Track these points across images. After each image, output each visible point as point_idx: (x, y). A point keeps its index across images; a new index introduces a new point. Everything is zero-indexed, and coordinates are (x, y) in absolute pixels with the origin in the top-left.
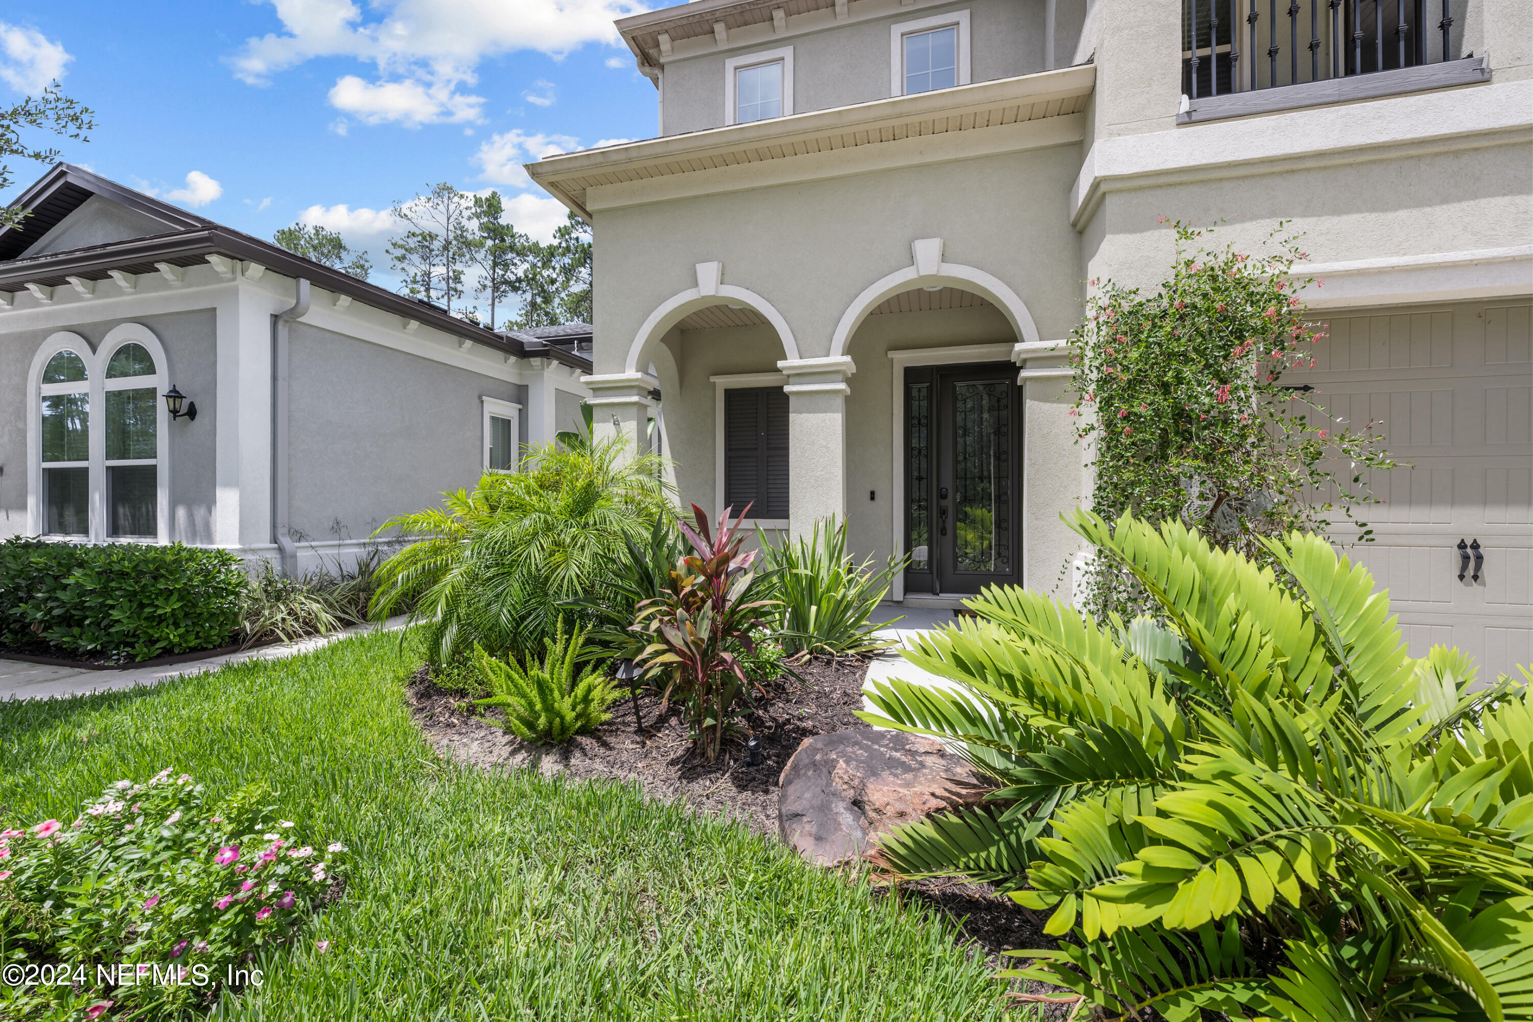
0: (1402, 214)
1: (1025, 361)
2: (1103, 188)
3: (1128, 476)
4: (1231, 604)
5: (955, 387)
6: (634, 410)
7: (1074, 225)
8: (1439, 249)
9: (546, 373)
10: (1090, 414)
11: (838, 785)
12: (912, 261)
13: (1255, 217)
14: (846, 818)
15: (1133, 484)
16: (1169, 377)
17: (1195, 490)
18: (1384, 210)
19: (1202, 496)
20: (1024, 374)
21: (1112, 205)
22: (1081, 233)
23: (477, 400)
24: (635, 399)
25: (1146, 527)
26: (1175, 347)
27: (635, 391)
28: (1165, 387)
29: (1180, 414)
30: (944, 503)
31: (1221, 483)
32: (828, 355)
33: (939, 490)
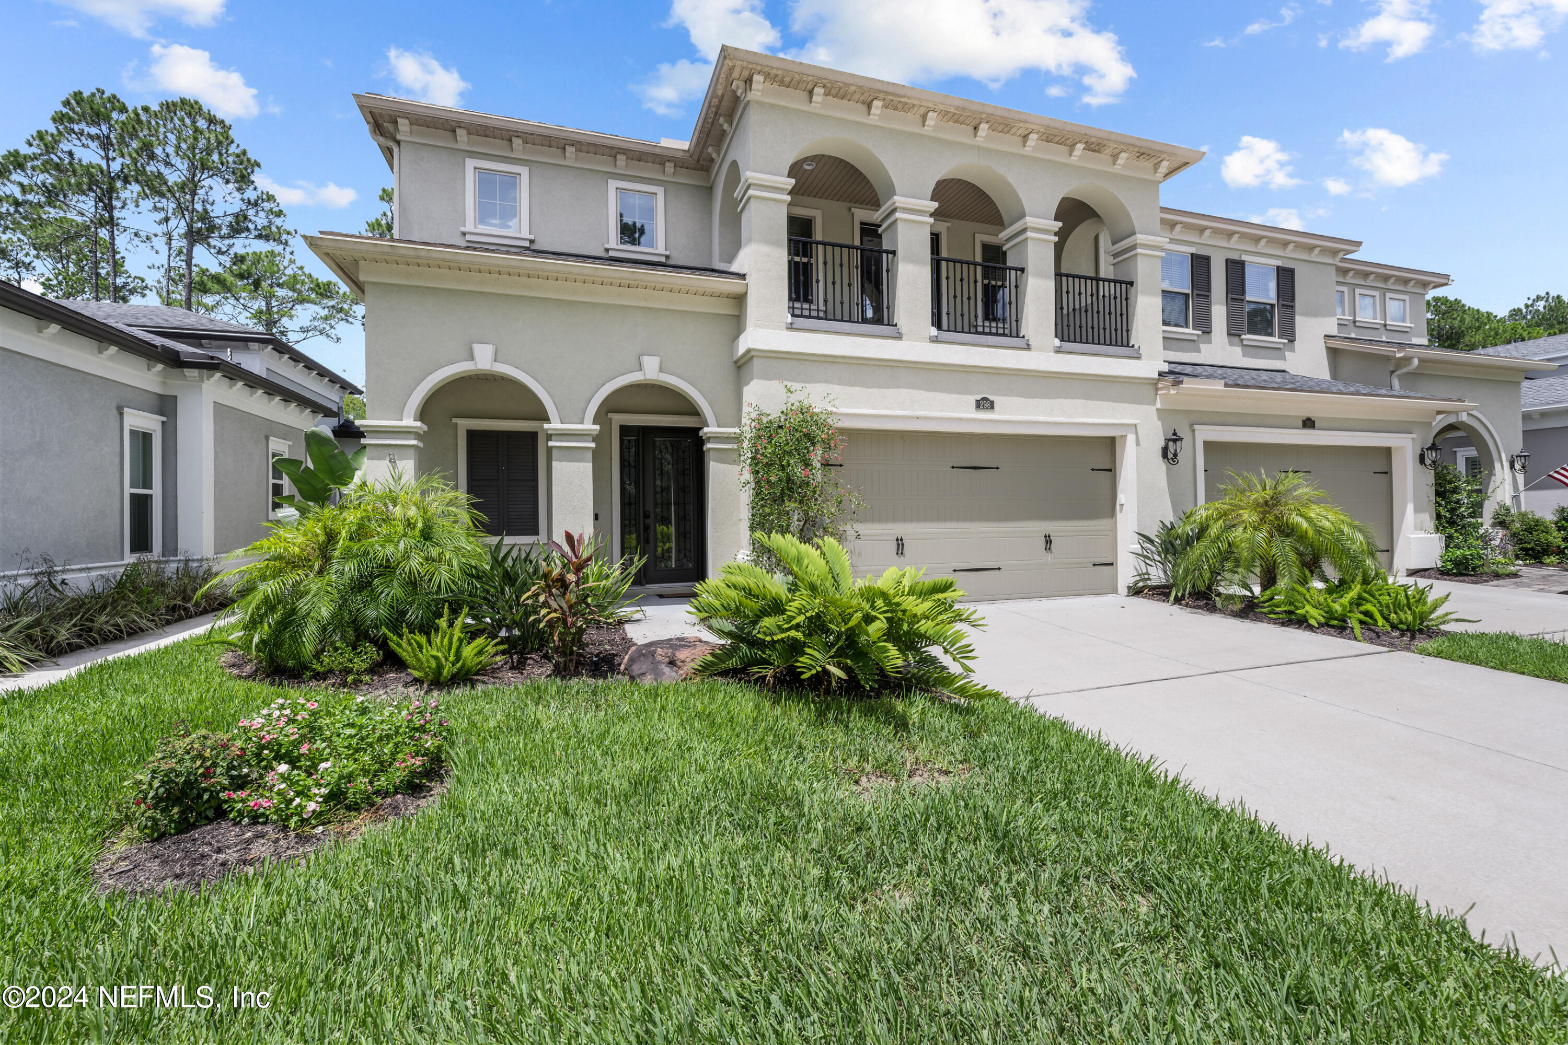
0: (874, 390)
1: (709, 438)
2: (752, 353)
3: (767, 510)
4: (806, 562)
5: (654, 442)
6: (412, 451)
7: (736, 362)
8: (886, 408)
9: (204, 385)
10: (747, 476)
11: (659, 658)
12: (640, 368)
13: (820, 382)
14: (667, 670)
15: (769, 515)
16: (784, 463)
17: (796, 517)
18: (867, 387)
19: (799, 520)
20: (709, 446)
21: (756, 363)
22: (739, 367)
23: (115, 412)
24: (414, 442)
25: (779, 536)
26: (787, 448)
27: (412, 436)
28: (783, 468)
29: (789, 480)
30: (647, 521)
31: (806, 513)
32: (582, 423)
33: (645, 512)
